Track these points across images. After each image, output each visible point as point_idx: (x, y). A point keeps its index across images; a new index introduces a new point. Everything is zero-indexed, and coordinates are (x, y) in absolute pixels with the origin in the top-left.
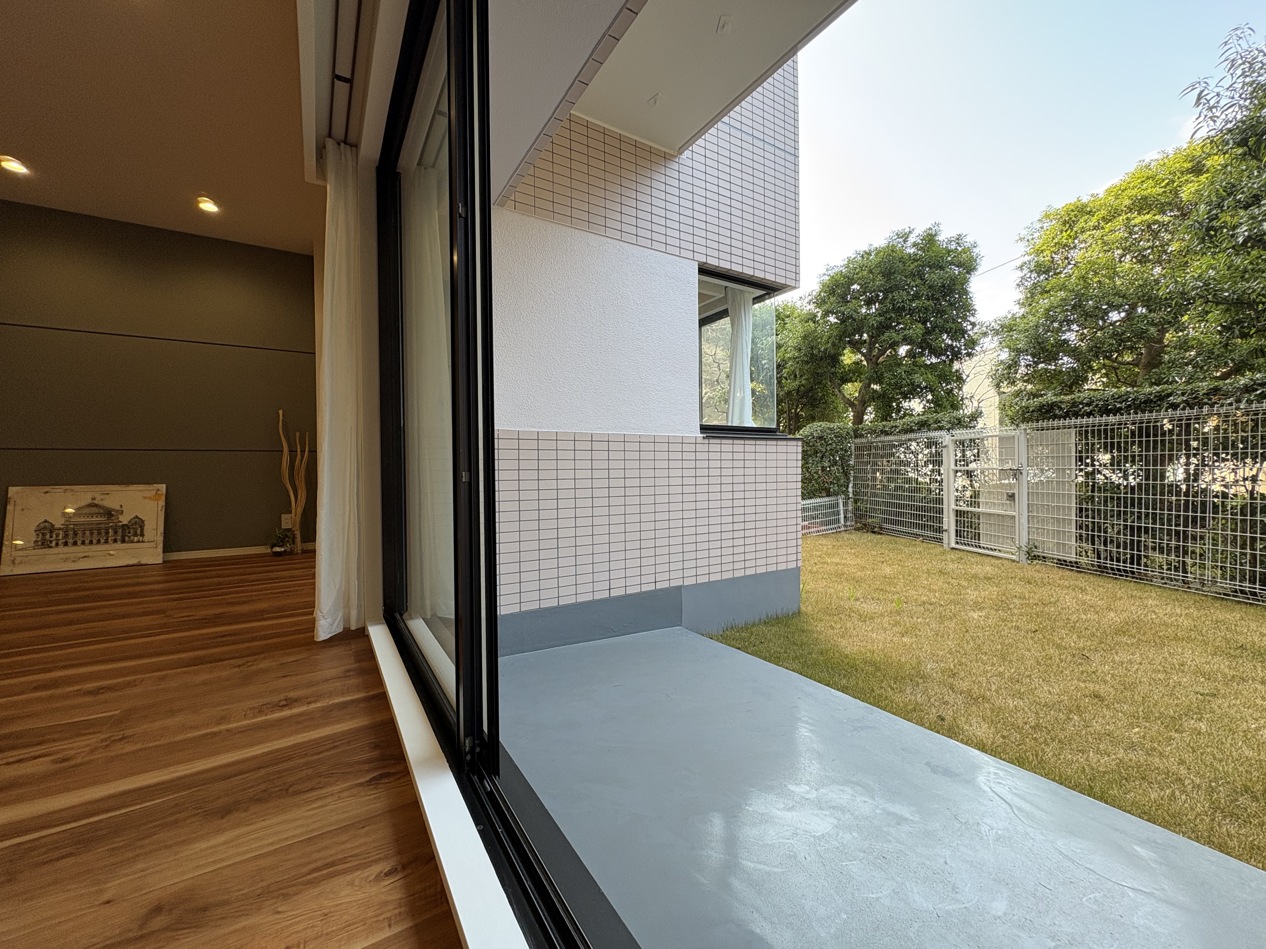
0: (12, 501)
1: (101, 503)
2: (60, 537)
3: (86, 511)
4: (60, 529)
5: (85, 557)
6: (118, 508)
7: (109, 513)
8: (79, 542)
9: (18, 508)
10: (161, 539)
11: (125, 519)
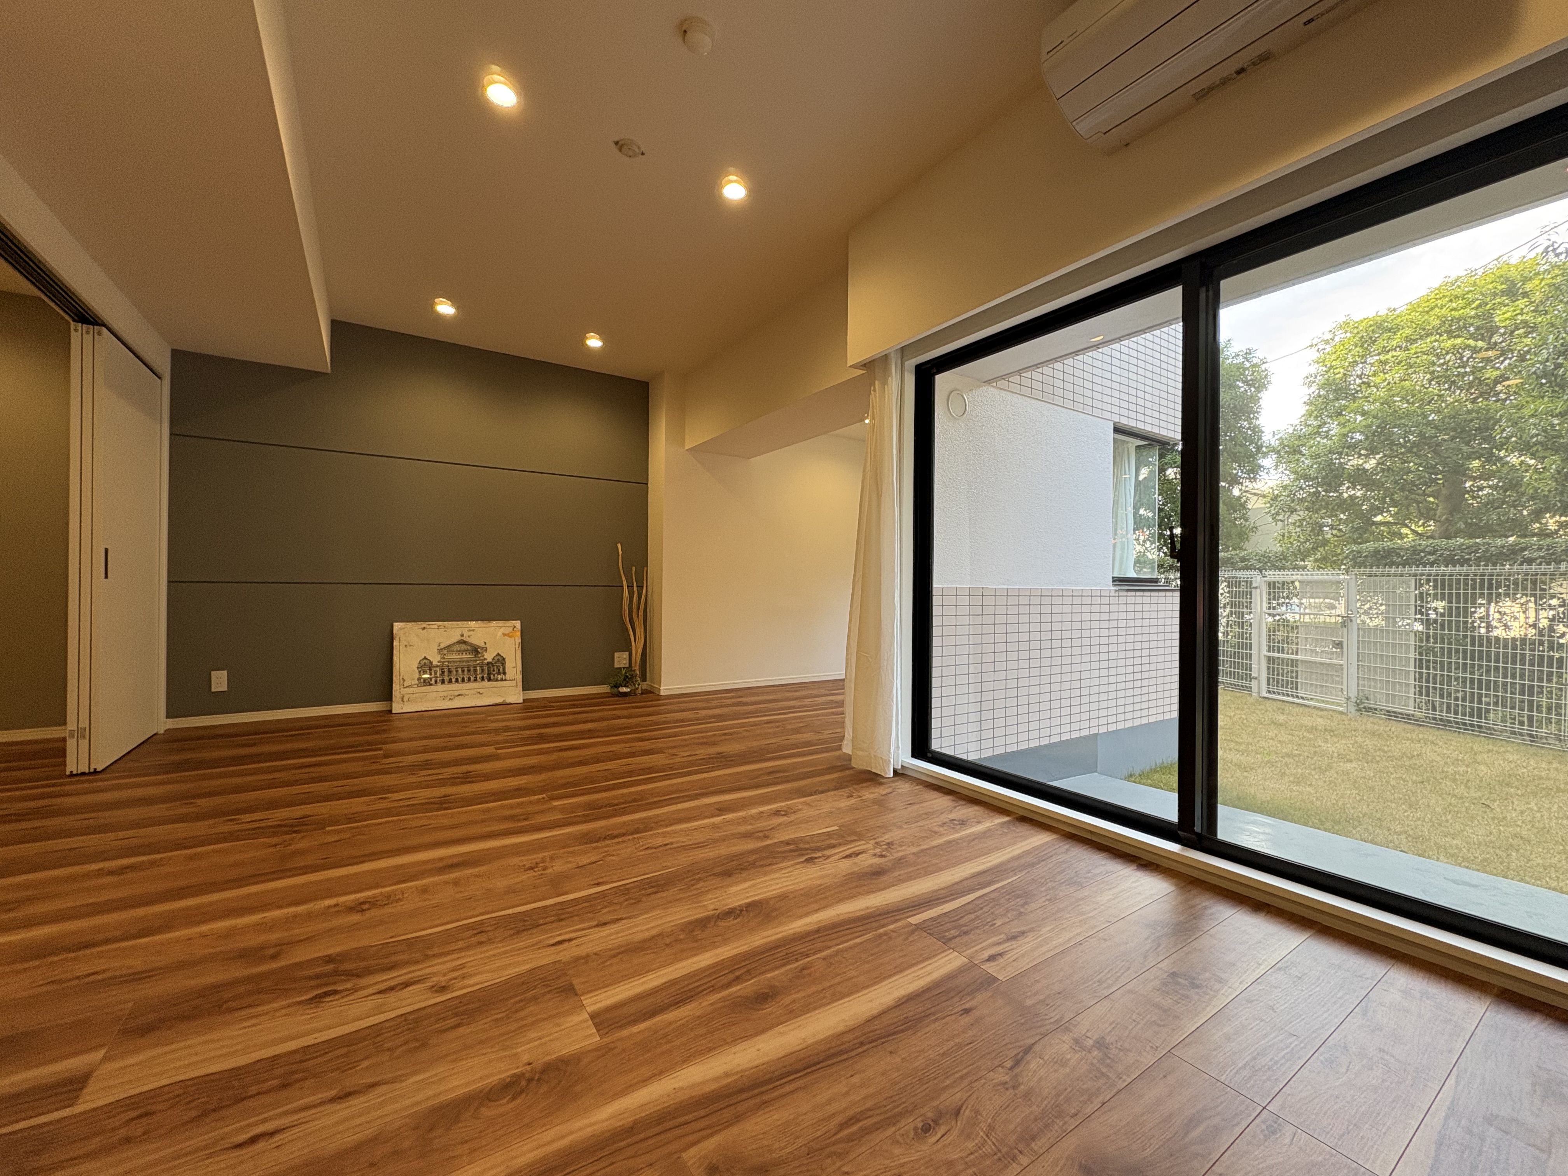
0: (397, 639)
1: (467, 640)
2: (438, 674)
3: (457, 647)
4: (437, 666)
5: (459, 695)
6: (483, 645)
7: (476, 650)
8: (454, 680)
9: (404, 643)
10: (519, 677)
11: (489, 657)
